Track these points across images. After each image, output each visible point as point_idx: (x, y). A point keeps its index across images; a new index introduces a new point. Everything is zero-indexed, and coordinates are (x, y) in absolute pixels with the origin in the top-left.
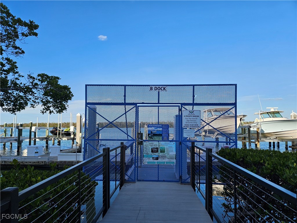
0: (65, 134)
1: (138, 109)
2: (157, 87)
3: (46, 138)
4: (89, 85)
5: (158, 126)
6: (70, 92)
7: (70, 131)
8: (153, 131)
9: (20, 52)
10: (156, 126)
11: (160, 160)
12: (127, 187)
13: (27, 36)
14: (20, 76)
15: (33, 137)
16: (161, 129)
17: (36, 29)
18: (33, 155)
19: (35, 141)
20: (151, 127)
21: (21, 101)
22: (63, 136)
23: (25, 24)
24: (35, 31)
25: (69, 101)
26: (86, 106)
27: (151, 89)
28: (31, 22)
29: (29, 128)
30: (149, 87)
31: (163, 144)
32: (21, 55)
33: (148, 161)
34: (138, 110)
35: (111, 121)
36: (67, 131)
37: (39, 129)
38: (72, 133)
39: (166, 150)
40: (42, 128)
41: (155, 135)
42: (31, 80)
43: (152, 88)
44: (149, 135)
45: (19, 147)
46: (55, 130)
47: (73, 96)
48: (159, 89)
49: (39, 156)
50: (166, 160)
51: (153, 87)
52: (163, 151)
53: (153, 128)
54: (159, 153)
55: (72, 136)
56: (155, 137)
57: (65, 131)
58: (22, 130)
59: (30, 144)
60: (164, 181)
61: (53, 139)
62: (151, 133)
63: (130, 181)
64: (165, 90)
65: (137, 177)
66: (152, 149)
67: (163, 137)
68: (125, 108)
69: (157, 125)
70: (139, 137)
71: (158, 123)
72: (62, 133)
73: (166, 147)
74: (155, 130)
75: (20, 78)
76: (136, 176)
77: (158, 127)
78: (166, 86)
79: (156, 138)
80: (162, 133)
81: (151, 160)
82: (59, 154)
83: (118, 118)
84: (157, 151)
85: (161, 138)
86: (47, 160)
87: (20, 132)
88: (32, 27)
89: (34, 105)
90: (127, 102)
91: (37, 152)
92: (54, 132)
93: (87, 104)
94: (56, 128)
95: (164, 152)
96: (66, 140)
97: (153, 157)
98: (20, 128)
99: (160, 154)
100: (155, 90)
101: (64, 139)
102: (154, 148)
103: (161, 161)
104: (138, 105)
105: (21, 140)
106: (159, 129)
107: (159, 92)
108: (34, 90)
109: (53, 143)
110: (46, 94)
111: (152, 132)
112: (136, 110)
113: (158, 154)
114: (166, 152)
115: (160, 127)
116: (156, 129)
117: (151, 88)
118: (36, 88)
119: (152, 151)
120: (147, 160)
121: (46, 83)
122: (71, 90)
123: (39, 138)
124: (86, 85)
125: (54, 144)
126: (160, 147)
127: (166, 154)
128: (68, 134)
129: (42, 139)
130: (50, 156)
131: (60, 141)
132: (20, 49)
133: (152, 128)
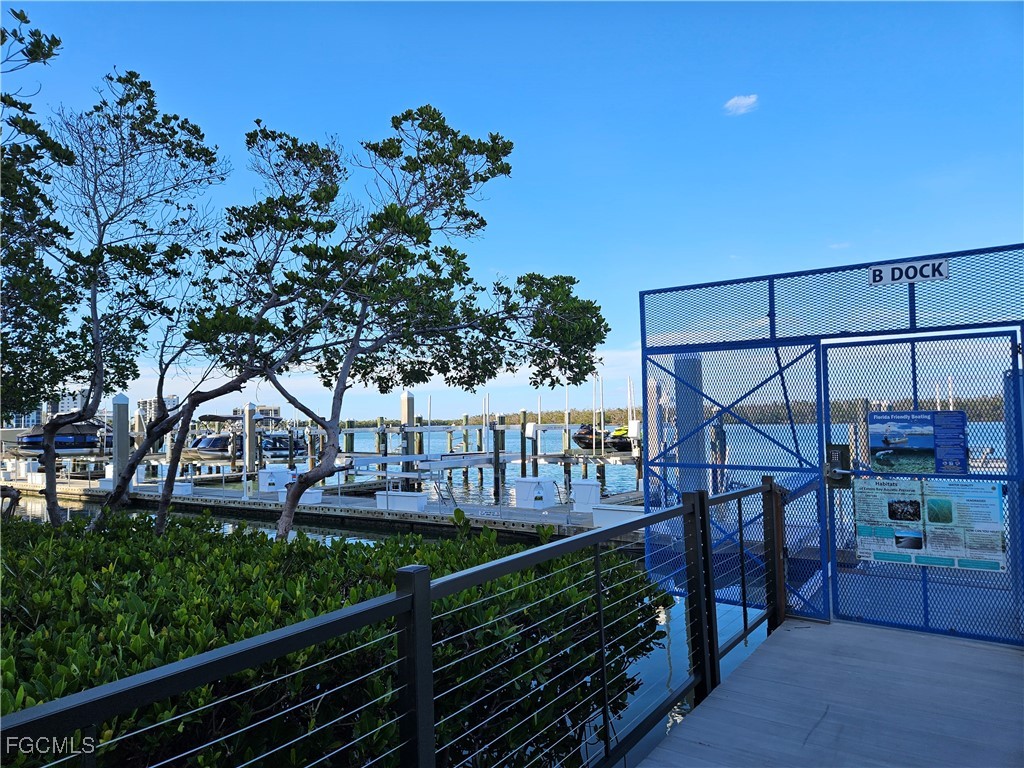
0: (614, 445)
1: (825, 355)
2: (904, 267)
3: (563, 457)
4: (649, 293)
5: (913, 417)
6: (600, 320)
7: (629, 435)
8: (894, 436)
9: (477, 223)
10: (905, 417)
11: (928, 550)
12: (796, 633)
13: (485, 180)
14: (477, 289)
15: (529, 452)
16: (929, 430)
17: (506, 155)
18: (531, 505)
19: (535, 465)
20: (883, 422)
21: (487, 356)
22: (609, 450)
23: (480, 149)
24: (505, 160)
25: (598, 346)
26: (644, 360)
27: (877, 277)
28: (494, 138)
29: (519, 427)
30: (868, 273)
31: (939, 489)
32: (478, 232)
33: (875, 548)
34: (826, 362)
35: (726, 403)
36: (621, 437)
37: (544, 431)
38: (636, 442)
39: (955, 514)
40: (551, 428)
41: (901, 452)
42: (503, 298)
43: (881, 272)
44: (877, 454)
45: (499, 482)
46: (586, 434)
47: (610, 330)
48: (911, 272)
49: (544, 510)
50: (958, 553)
51: (886, 271)
52: (941, 515)
53: (893, 427)
54: (924, 525)
55: (636, 453)
56: (903, 461)
57: (615, 437)
58: (503, 432)
59: (524, 474)
60: (952, 633)
61: (581, 460)
62: (882, 445)
63: (807, 615)
64: (941, 274)
65: (836, 603)
66: (890, 505)
67: (942, 461)
68: (778, 355)
69: (909, 414)
70: (836, 458)
71: (916, 408)
72: (605, 444)
73: (954, 500)
74: (900, 435)
75: (477, 295)
76: (831, 600)
77: (912, 423)
78: (942, 260)
79: (907, 464)
80: (936, 446)
81: (890, 547)
82: (596, 506)
83: (749, 393)
84: (916, 516)
85: (930, 464)
86: (565, 521)
87: (499, 439)
88: (497, 151)
89: (514, 365)
90: (779, 335)
91: (541, 498)
92: (584, 440)
93: (647, 351)
94: (588, 427)
95: (948, 518)
96: (619, 463)
97: (897, 538)
98: (499, 427)
99: (928, 528)
100: (893, 279)
101: (612, 460)
102: (899, 502)
103: (936, 554)
104: (824, 342)
105: (501, 461)
106: (918, 430)
107: (912, 286)
108: (510, 324)
109: (583, 473)
110: (536, 332)
111: (886, 441)
112: (817, 360)
113: (921, 528)
114: (955, 521)
115: (923, 423)
116: (908, 431)
117: (875, 276)
118: (516, 318)
119: (893, 514)
120: (872, 547)
121: (539, 299)
122: (602, 312)
123: (545, 457)
124: (641, 293)
125: (585, 476)
126: (927, 498)
127: (956, 530)
128: (622, 445)
129: (553, 459)
130: (575, 510)
131: (603, 466)
132: (476, 216)
133: (885, 426)
